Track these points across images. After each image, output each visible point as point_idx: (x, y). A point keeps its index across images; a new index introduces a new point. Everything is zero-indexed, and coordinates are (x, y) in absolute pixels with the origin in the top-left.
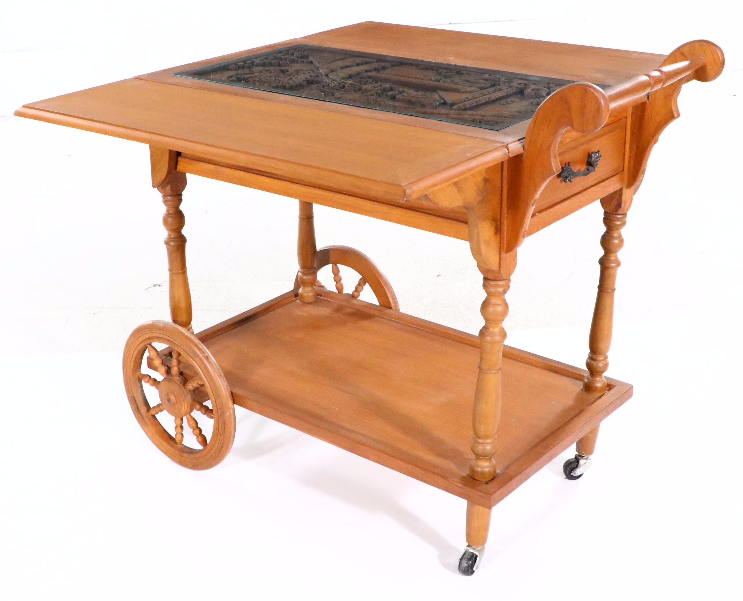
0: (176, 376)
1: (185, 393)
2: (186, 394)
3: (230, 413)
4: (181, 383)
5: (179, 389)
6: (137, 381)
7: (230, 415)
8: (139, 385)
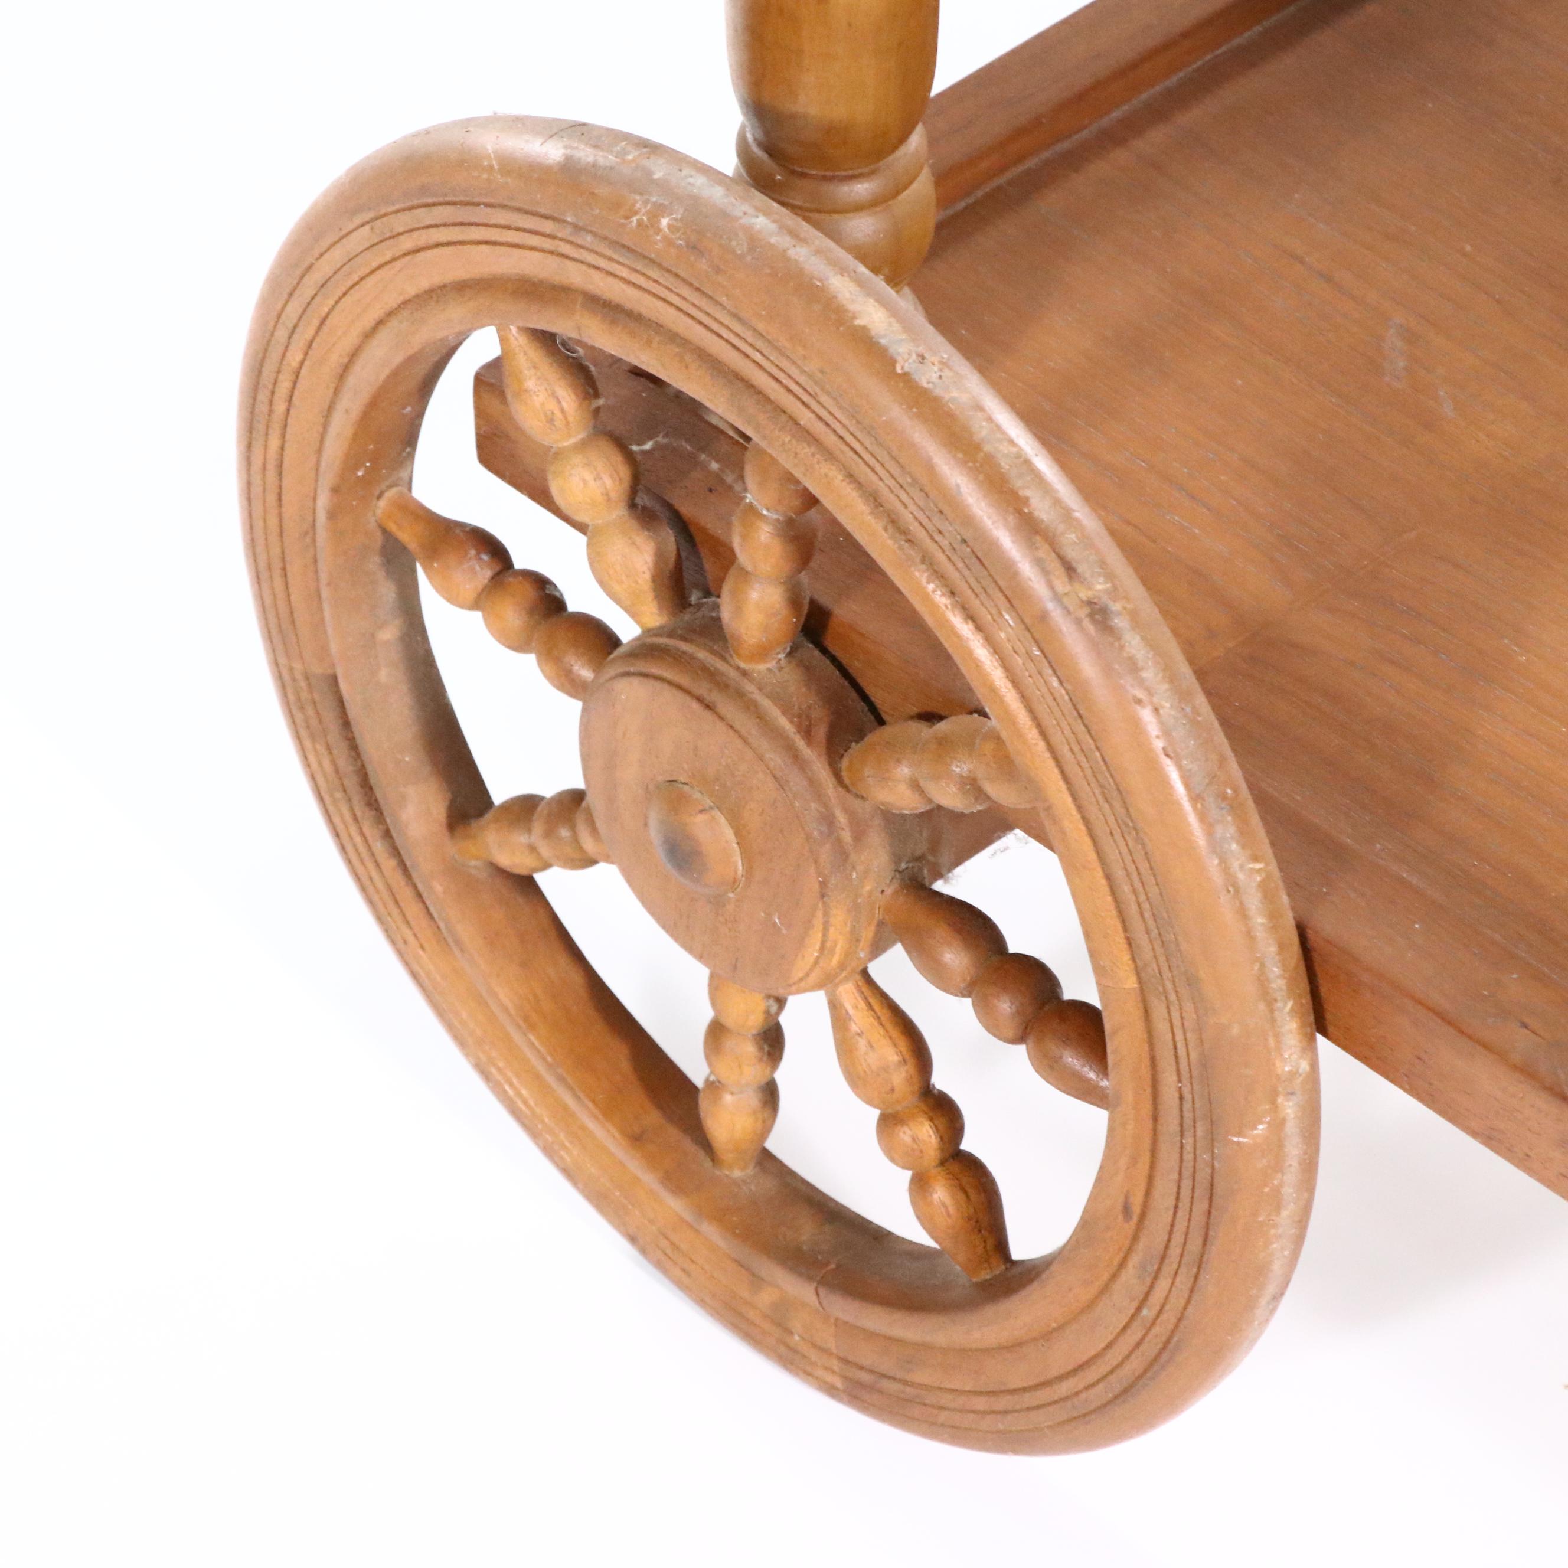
0: (762, 653)
1: (841, 818)
2: (847, 836)
3: (1279, 1125)
4: (807, 734)
5: (781, 783)
6: (374, 563)
7: (1275, 1144)
8: (387, 591)
